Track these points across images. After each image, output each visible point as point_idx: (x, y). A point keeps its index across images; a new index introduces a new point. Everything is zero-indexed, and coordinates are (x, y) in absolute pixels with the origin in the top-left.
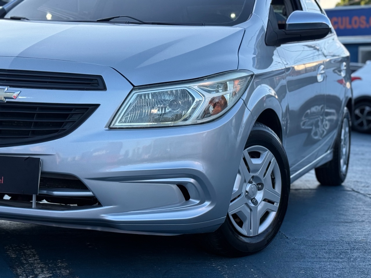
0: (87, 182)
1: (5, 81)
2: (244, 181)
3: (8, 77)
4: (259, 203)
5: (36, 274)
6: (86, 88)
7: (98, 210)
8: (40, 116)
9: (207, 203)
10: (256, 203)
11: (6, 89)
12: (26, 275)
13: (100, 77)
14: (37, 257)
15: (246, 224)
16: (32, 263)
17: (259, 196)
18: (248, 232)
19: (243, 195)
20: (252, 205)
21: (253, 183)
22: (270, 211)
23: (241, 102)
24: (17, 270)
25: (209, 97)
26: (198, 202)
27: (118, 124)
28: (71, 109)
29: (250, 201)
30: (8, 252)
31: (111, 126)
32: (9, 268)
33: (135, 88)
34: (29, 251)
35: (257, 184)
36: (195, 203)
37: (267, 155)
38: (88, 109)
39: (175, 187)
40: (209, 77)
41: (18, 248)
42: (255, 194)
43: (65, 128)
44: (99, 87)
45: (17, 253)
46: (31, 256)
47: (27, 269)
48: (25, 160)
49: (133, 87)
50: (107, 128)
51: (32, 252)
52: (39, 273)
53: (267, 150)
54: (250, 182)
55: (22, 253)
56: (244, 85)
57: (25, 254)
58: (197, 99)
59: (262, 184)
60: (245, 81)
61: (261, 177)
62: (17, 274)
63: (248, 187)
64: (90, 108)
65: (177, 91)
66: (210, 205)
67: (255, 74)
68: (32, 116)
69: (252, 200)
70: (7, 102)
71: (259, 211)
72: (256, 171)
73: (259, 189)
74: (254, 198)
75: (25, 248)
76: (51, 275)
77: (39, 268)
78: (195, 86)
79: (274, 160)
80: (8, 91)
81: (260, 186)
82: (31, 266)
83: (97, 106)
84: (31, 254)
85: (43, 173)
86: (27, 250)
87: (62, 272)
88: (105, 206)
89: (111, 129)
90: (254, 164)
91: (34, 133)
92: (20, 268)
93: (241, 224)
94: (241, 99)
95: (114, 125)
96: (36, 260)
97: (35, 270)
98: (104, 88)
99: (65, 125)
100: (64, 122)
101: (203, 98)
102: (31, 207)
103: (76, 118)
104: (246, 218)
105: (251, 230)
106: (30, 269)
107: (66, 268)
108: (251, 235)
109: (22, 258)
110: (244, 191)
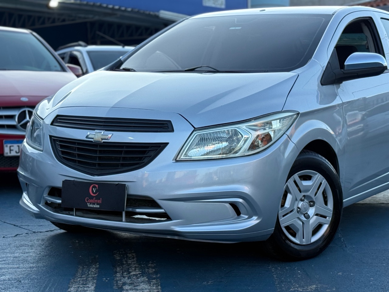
0: (160, 202)
1: (102, 127)
2: (295, 200)
3: (105, 123)
4: (311, 217)
5: (130, 272)
6: (159, 130)
7: (169, 223)
8: (127, 152)
9: (255, 218)
10: (308, 217)
11: (102, 133)
12: (123, 272)
13: (170, 121)
14: (135, 259)
15: (299, 234)
16: (130, 264)
17: (311, 211)
18: (301, 241)
19: (295, 211)
20: (304, 219)
21: (305, 201)
22: (323, 224)
23: (285, 137)
24: (117, 269)
25: (255, 134)
26: (247, 217)
27: (183, 157)
28: (148, 147)
29: (303, 216)
30: (115, 255)
31: (178, 159)
32: (111, 267)
33: (195, 129)
34: (131, 255)
35: (309, 202)
36: (245, 218)
37: (318, 177)
38: (160, 146)
39: (228, 205)
40: (256, 119)
41: (123, 252)
42: (307, 209)
43: (144, 161)
44: (169, 130)
45: (122, 256)
46: (131, 258)
47: (124, 268)
48: (116, 185)
49: (194, 129)
50: (174, 161)
51: (133, 255)
52: (132, 271)
53: (317, 174)
54: (302, 200)
55: (125, 256)
56: (290, 122)
57: (127, 257)
58: (245, 136)
59: (314, 202)
60: (291, 119)
61: (313, 196)
62: (116, 271)
63: (300, 204)
64: (161, 145)
65: (228, 131)
66: (257, 219)
67: (301, 112)
68: (121, 152)
69: (304, 215)
70: (104, 142)
71: (311, 224)
72: (307, 191)
73: (311, 206)
74: (307, 213)
75: (129, 252)
76: (141, 272)
77: (133, 267)
78: (243, 126)
79: (324, 182)
80: (104, 134)
81: (312, 203)
82: (128, 266)
83: (167, 144)
84: (131, 257)
85: (128, 195)
86: (130, 254)
87: (149, 271)
88: (174, 220)
89: (177, 161)
90: (304, 185)
91: (123, 165)
92: (120, 267)
93: (294, 235)
94: (285, 134)
95: (179, 158)
96: (134, 261)
97: (130, 269)
98: (172, 130)
99: (144, 159)
100: (143, 157)
101: (250, 135)
102: (121, 221)
103: (152, 154)
104: (298, 230)
105: (303, 240)
106: (127, 268)
107: (153, 268)
108: (304, 244)
109: (124, 260)
110: (295, 208)
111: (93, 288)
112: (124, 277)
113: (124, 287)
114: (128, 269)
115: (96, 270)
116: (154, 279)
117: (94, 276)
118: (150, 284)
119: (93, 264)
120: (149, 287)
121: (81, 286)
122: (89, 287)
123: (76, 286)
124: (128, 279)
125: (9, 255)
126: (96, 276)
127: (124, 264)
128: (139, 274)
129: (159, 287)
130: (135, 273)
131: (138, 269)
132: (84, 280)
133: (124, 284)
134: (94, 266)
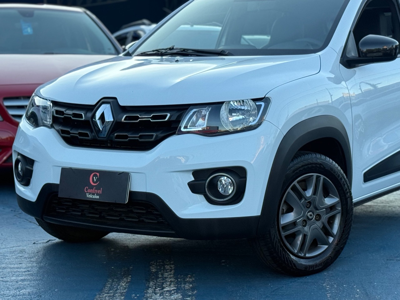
114: (163, 283)
115: (126, 285)
116: (189, 296)
117: (122, 291)
119: (125, 277)
124: (160, 295)
126: (125, 291)
127: (158, 278)
130: (168, 289)
131: (174, 284)
132: (111, 296)
134: (125, 279)
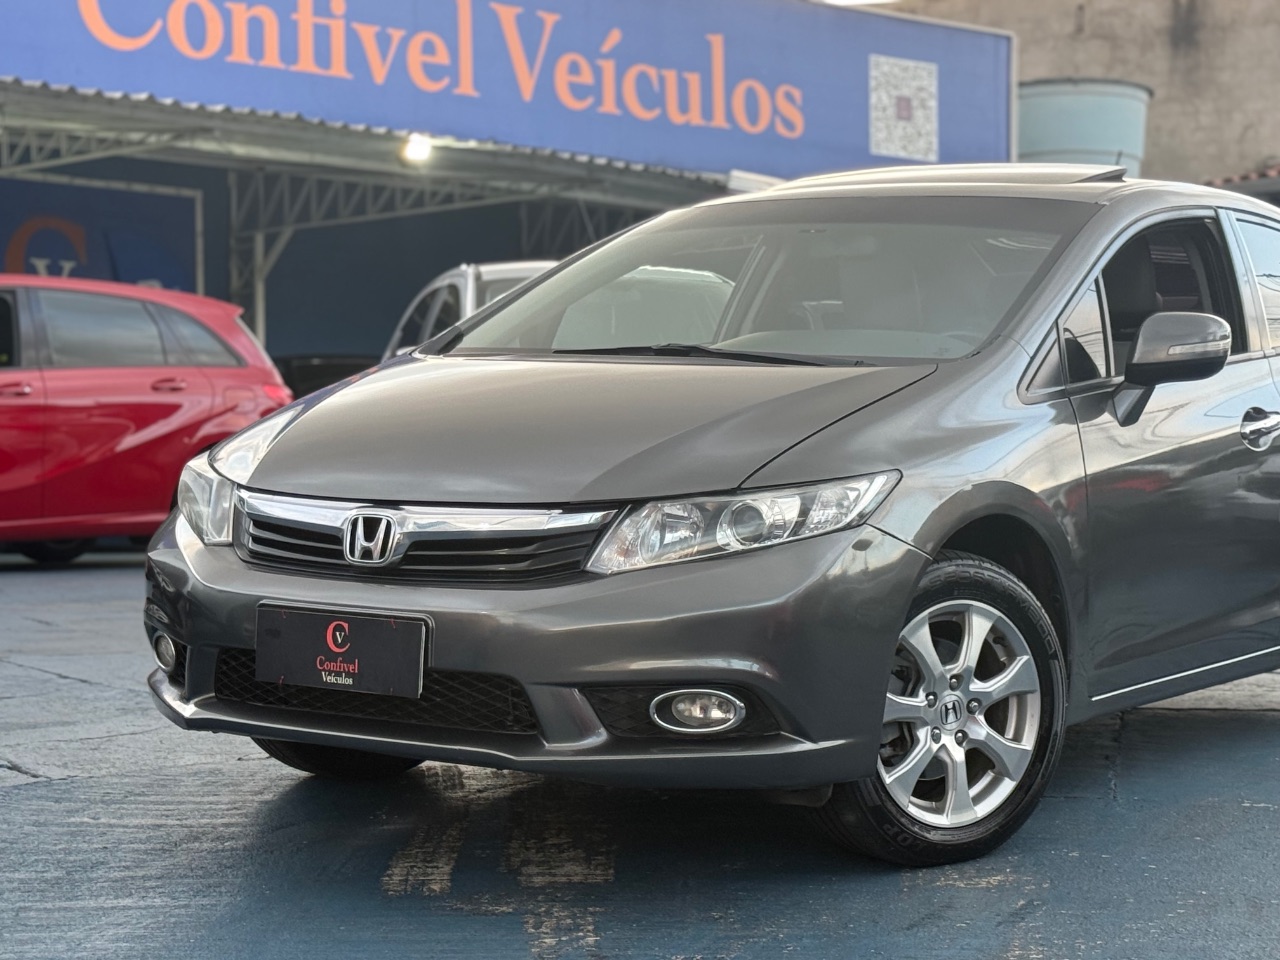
111: (447, 869)
112: (527, 849)
113: (524, 870)
114: (542, 832)
115: (461, 834)
116: (601, 854)
117: (453, 845)
118: (590, 863)
120: (586, 872)
121: (419, 865)
122: (437, 867)
123: (406, 865)
124: (537, 852)
125: (251, 798)
126: (458, 844)
127: (532, 822)
128: (568, 843)
129: (612, 871)
130: (556, 841)
131: (566, 834)
132: (429, 853)
133: (527, 863)
